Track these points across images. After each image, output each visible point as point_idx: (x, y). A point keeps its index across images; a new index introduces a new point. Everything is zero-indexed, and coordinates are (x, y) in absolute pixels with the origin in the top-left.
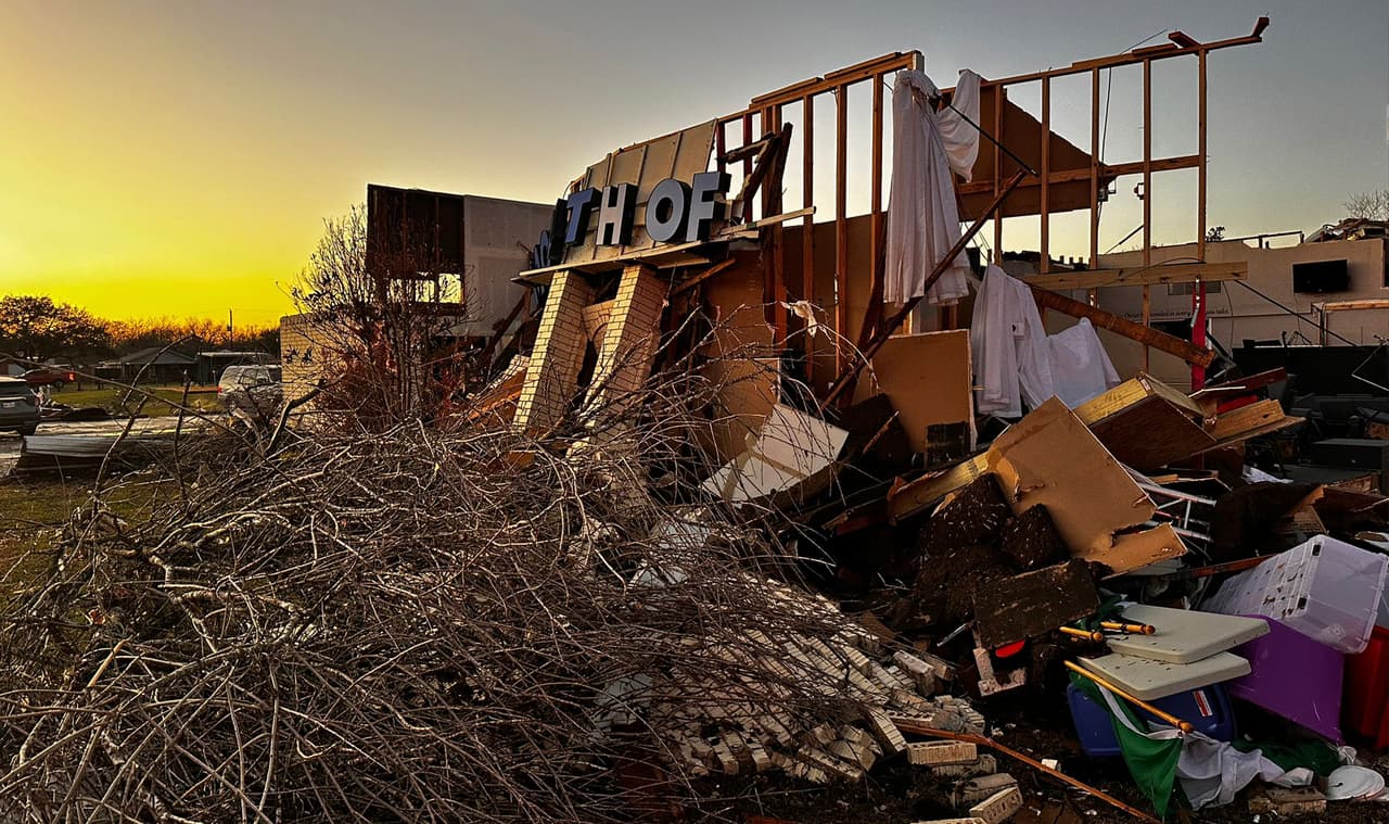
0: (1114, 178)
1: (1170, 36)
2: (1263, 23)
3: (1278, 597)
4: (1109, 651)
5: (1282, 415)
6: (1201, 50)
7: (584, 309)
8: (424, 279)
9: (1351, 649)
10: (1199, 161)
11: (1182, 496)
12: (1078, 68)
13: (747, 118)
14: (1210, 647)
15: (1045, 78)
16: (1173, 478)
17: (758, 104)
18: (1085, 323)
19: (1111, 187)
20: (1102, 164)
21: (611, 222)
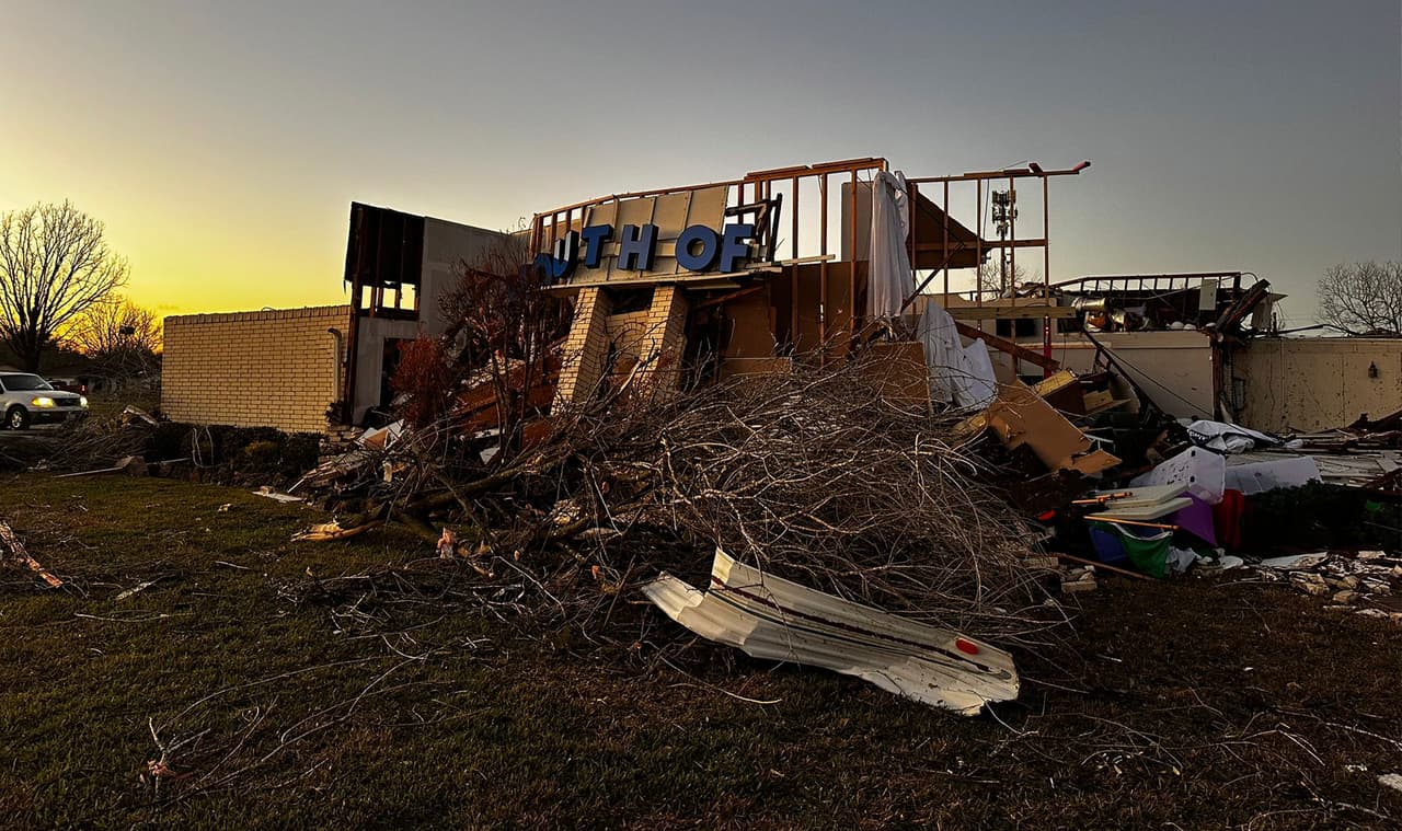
0: (989, 249)
1: (1030, 165)
2: (1087, 164)
3: (1176, 480)
4: (1107, 509)
5: (1111, 400)
6: (1044, 175)
7: (608, 319)
8: (389, 287)
9: (1215, 502)
10: (1043, 243)
11: (1095, 438)
12: (967, 177)
13: (741, 185)
14: (1168, 496)
15: (946, 180)
16: (1087, 428)
17: (751, 178)
18: (980, 341)
19: (988, 255)
20: (983, 240)
21: (634, 251)
